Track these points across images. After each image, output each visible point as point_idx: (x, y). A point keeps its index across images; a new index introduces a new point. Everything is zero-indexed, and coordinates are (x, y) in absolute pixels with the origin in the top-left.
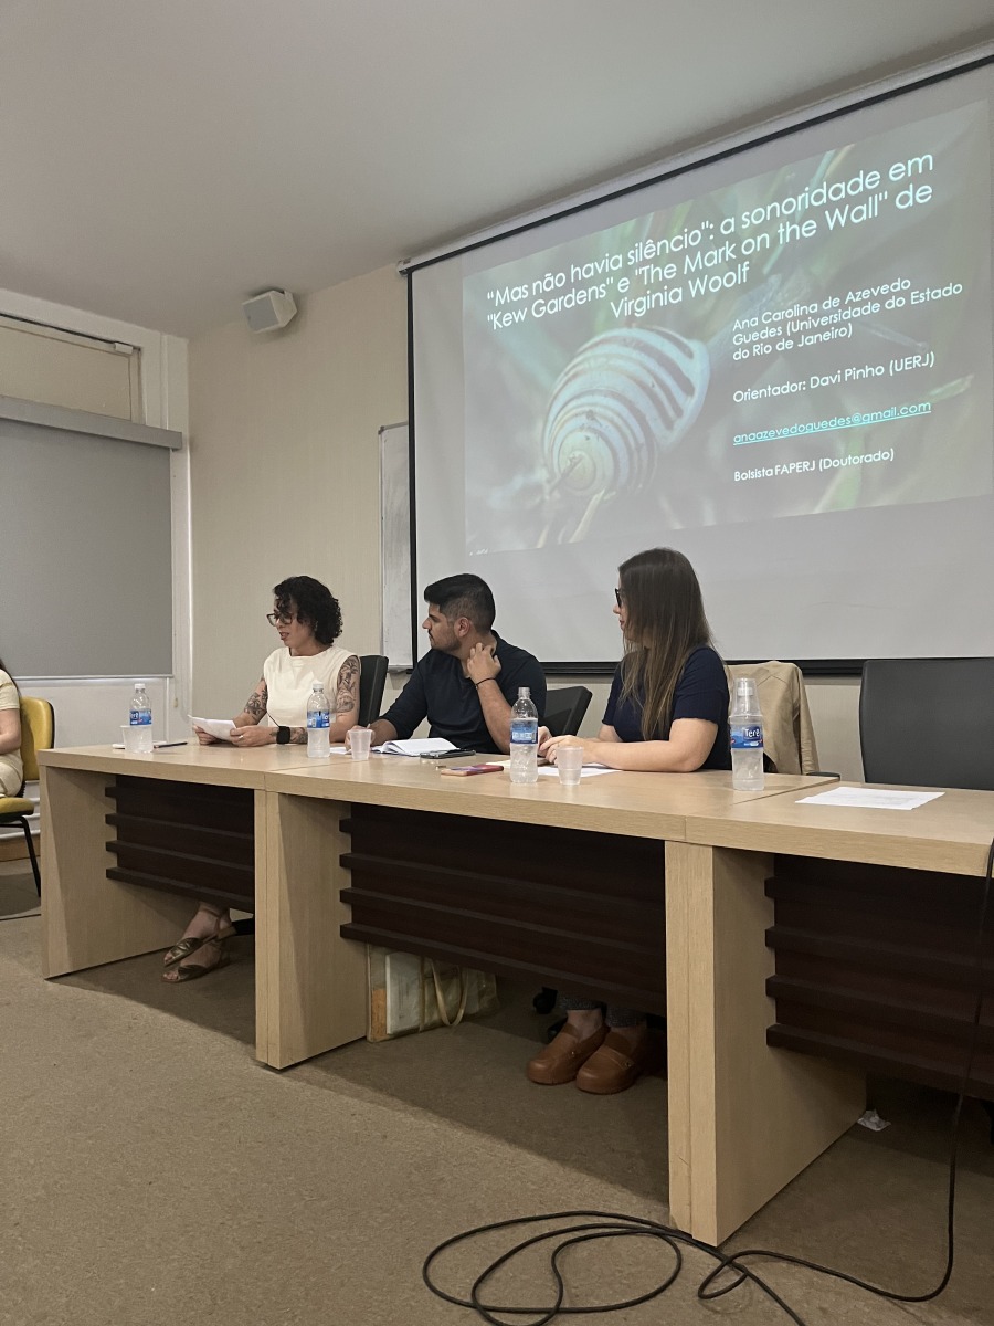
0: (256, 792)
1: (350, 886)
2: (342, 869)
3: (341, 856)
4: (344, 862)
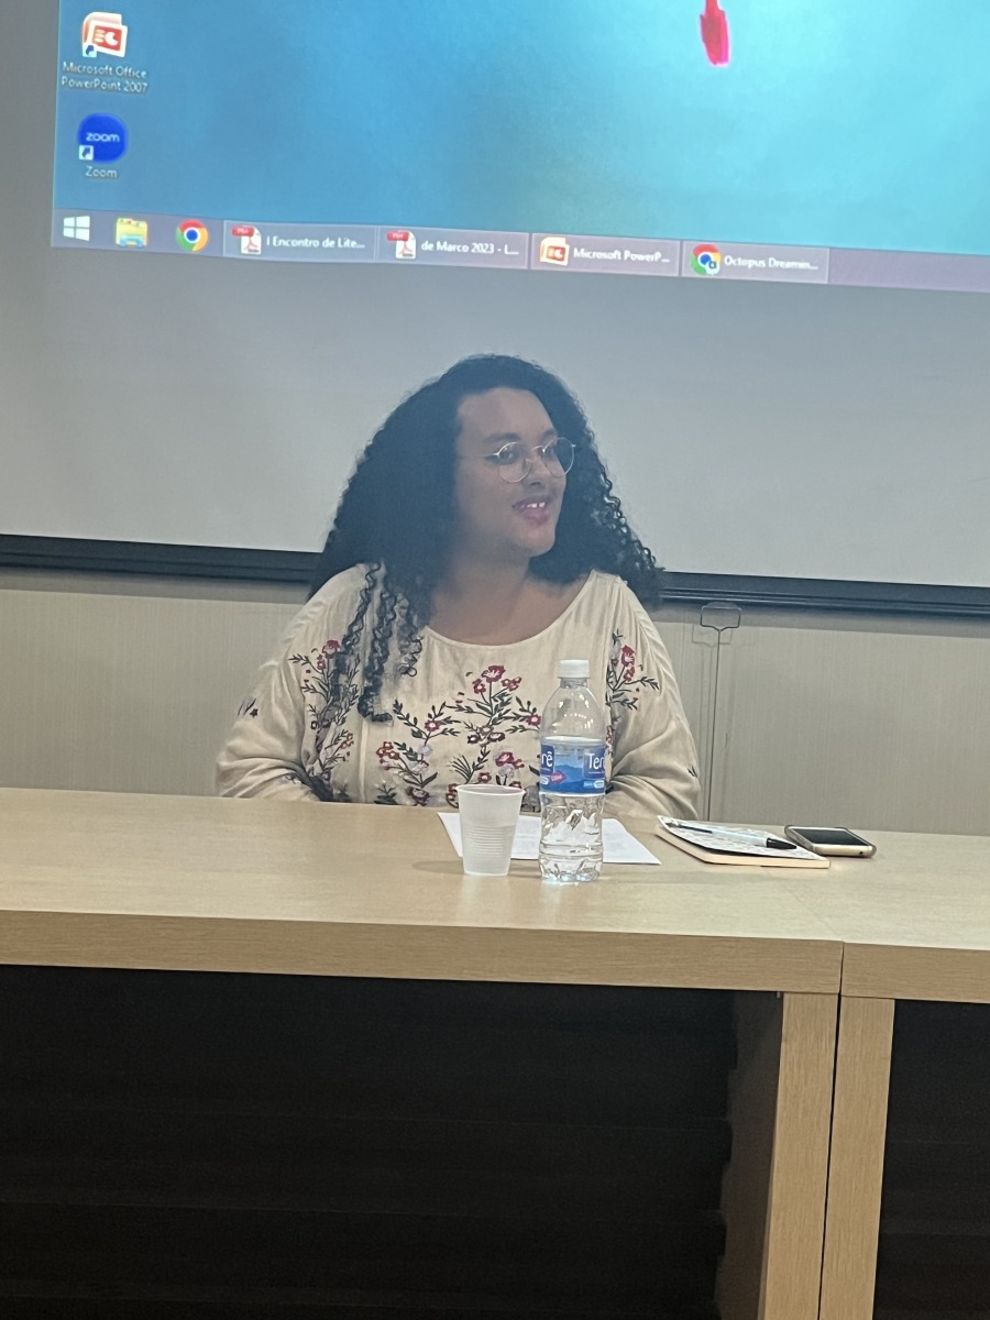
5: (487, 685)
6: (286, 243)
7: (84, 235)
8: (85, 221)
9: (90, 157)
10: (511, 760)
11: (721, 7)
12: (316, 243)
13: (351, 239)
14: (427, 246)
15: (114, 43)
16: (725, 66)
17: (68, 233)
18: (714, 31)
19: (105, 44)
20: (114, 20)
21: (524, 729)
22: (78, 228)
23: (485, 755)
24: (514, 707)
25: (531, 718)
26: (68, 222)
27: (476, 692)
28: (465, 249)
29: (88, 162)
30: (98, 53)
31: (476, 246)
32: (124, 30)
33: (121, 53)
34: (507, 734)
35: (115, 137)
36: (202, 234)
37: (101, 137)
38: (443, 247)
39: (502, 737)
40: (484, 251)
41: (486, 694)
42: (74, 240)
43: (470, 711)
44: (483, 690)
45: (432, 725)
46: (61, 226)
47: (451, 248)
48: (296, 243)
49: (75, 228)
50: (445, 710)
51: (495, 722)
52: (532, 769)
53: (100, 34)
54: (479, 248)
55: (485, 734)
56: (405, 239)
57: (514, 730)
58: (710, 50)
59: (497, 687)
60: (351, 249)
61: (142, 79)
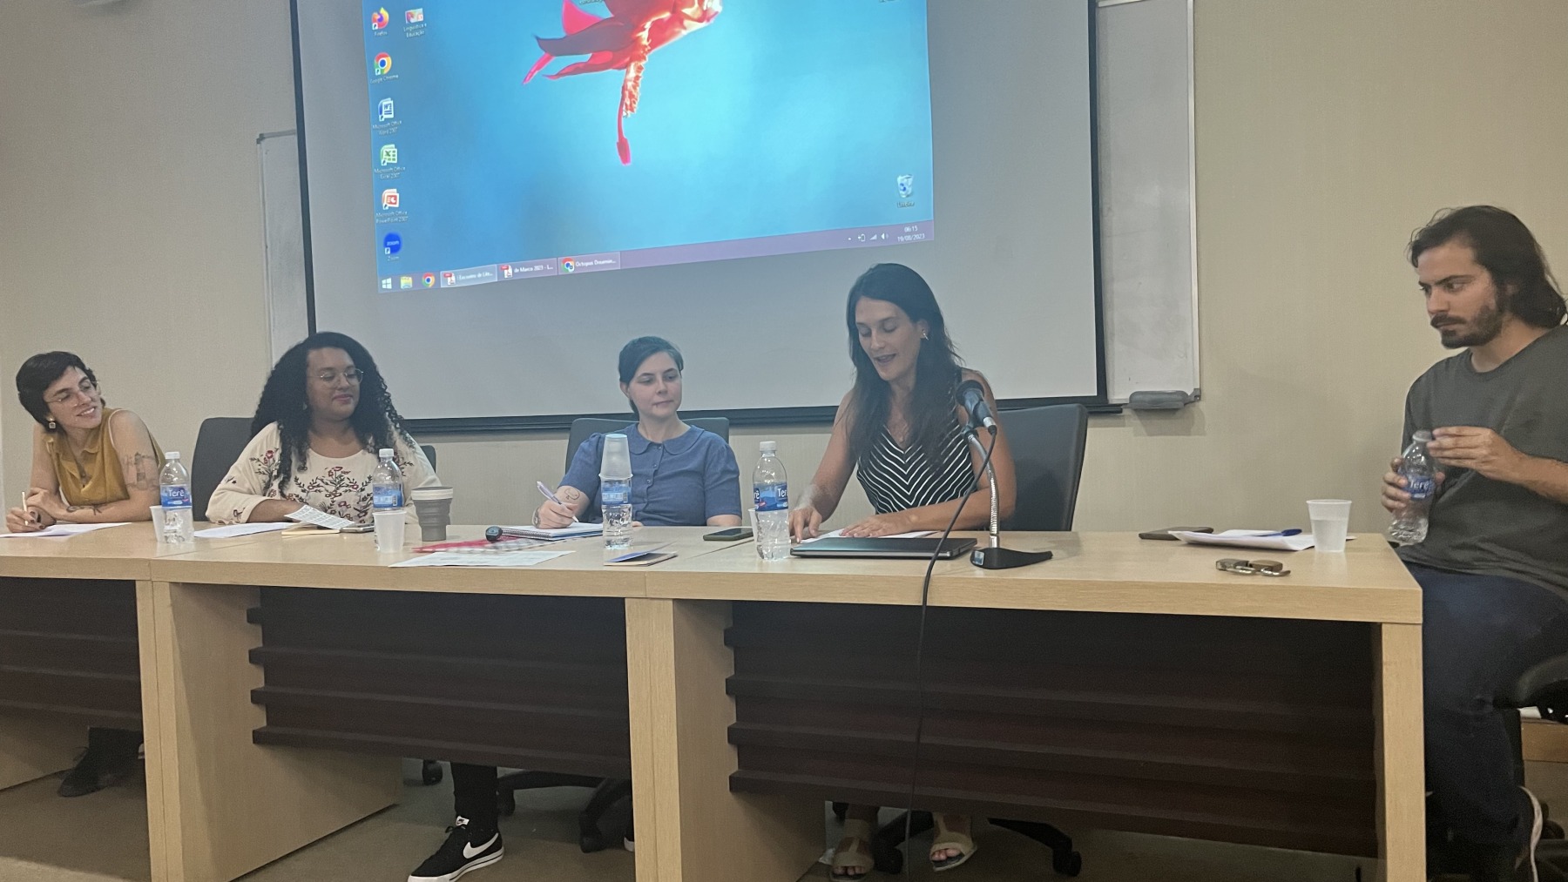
0: (137, 583)
1: (261, 684)
2: (253, 666)
3: (250, 652)
4: (254, 657)
5: (334, 473)
6: (463, 278)
7: (390, 287)
8: (389, 280)
9: (389, 252)
10: (345, 504)
11: (625, 136)
12: (474, 276)
13: (488, 273)
14: (517, 271)
15: (393, 200)
16: (628, 165)
17: (384, 287)
18: (623, 147)
19: (391, 203)
20: (393, 192)
21: (350, 491)
22: (387, 284)
23: (333, 502)
24: (346, 481)
25: (354, 485)
26: (384, 282)
27: (330, 476)
28: (532, 269)
29: (389, 254)
30: (389, 207)
31: (536, 267)
32: (398, 195)
33: (397, 206)
35: (397, 242)
36: (432, 279)
38: (523, 270)
39: (341, 494)
40: (539, 270)
41: (334, 476)
42: (386, 289)
43: (327, 484)
44: (332, 475)
45: (311, 488)
46: (381, 284)
47: (526, 270)
48: (468, 277)
50: (318, 480)
51: (338, 489)
53: (389, 198)
55: (333, 494)
56: (507, 269)
58: (622, 158)
59: (339, 473)
60: (487, 277)
61: (405, 215)
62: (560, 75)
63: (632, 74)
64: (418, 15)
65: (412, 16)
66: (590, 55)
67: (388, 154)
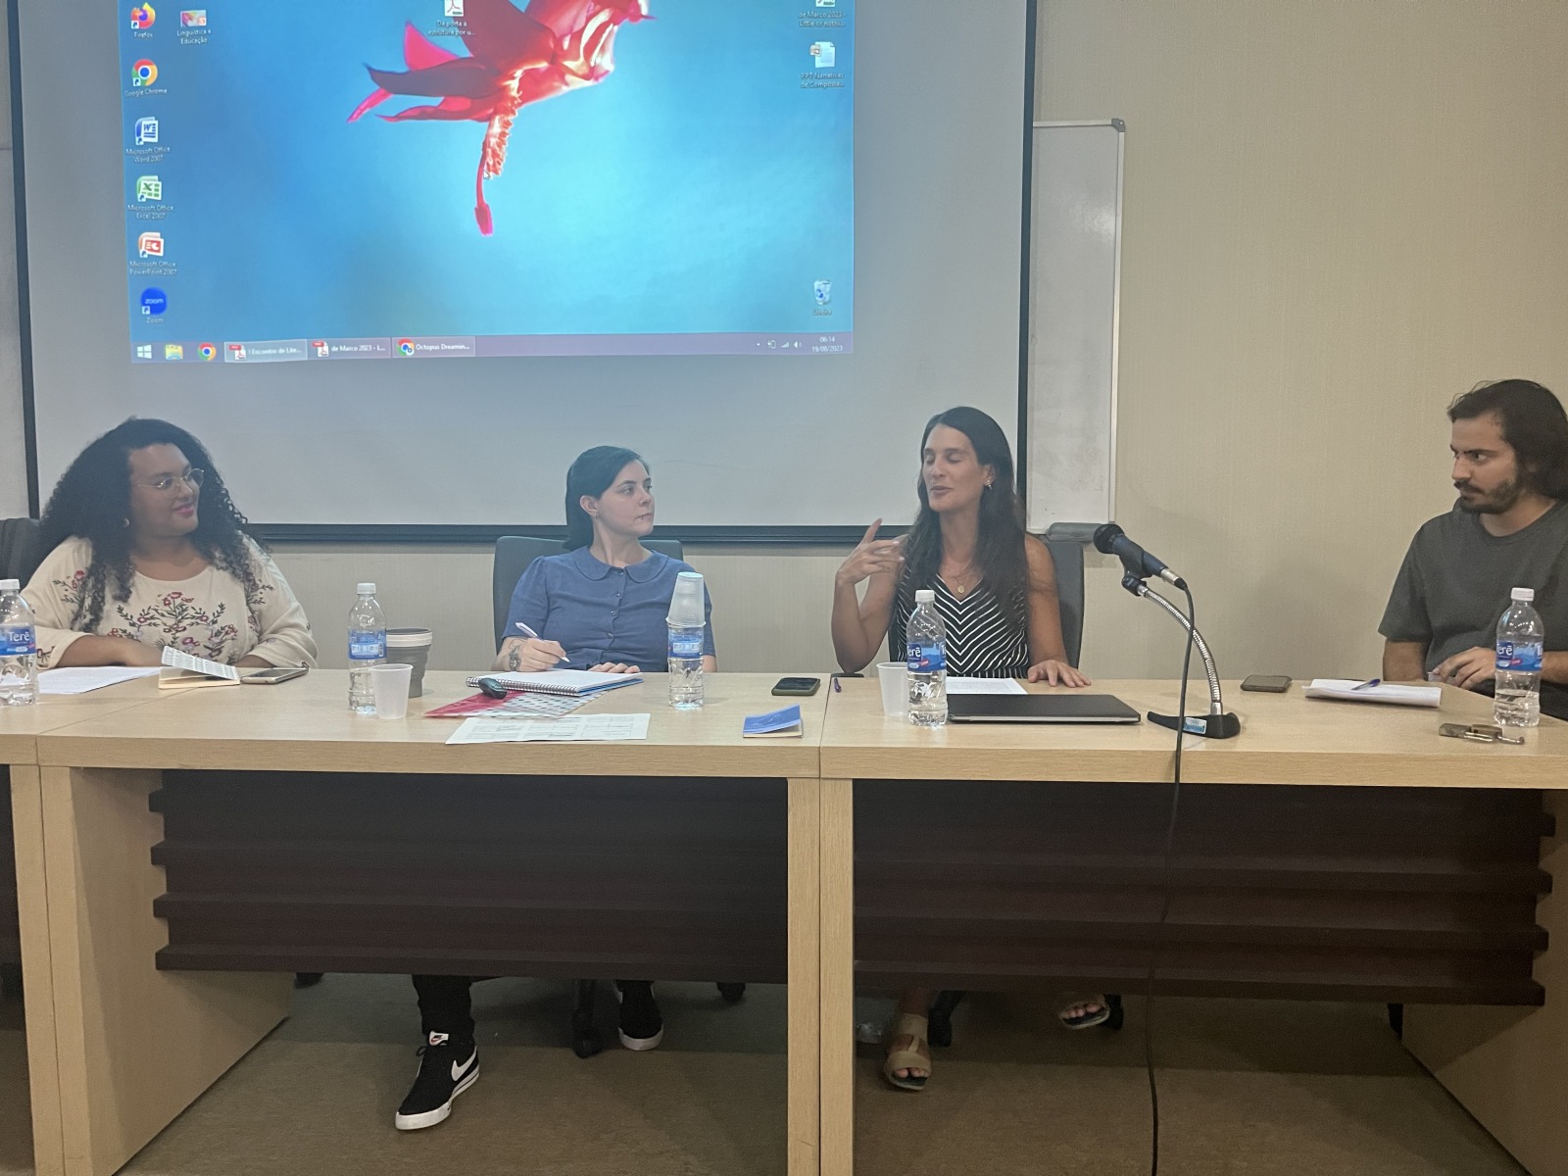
0: (11, 767)
1: (164, 890)
2: (155, 870)
3: (152, 850)
4: (156, 856)
5: (172, 600)
6: (258, 352)
7: (149, 356)
8: (148, 348)
9: (148, 312)
10: (192, 641)
11: (486, 201)
12: (275, 352)
13: (294, 348)
14: (335, 349)
15: (156, 248)
16: (491, 235)
17: (140, 355)
18: (483, 215)
19: (152, 250)
20: (156, 236)
21: (198, 624)
22: (145, 352)
23: (175, 639)
25: (202, 617)
26: (140, 349)
27: (165, 605)
28: (356, 349)
29: (148, 315)
30: (149, 255)
31: (362, 347)
32: (162, 241)
33: (161, 254)
34: (188, 627)
35: (161, 300)
36: (212, 351)
37: (153, 301)
38: (344, 348)
39: (185, 629)
40: (366, 349)
41: (172, 606)
42: (143, 359)
43: (163, 615)
44: (169, 604)
45: (142, 620)
46: (136, 352)
47: (348, 349)
48: (265, 352)
49: (143, 352)
50: (151, 611)
51: (180, 622)
52: (205, 647)
53: (149, 244)
54: (364, 348)
55: (174, 629)
56: (322, 345)
57: (192, 624)
58: (481, 227)
59: (178, 601)
60: (293, 354)
61: (173, 268)
62: (399, 117)
63: (497, 128)
64: (199, 18)
65: (191, 19)
66: (441, 99)
67: (148, 187)
